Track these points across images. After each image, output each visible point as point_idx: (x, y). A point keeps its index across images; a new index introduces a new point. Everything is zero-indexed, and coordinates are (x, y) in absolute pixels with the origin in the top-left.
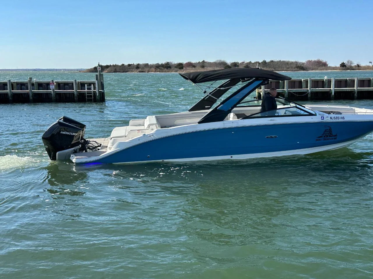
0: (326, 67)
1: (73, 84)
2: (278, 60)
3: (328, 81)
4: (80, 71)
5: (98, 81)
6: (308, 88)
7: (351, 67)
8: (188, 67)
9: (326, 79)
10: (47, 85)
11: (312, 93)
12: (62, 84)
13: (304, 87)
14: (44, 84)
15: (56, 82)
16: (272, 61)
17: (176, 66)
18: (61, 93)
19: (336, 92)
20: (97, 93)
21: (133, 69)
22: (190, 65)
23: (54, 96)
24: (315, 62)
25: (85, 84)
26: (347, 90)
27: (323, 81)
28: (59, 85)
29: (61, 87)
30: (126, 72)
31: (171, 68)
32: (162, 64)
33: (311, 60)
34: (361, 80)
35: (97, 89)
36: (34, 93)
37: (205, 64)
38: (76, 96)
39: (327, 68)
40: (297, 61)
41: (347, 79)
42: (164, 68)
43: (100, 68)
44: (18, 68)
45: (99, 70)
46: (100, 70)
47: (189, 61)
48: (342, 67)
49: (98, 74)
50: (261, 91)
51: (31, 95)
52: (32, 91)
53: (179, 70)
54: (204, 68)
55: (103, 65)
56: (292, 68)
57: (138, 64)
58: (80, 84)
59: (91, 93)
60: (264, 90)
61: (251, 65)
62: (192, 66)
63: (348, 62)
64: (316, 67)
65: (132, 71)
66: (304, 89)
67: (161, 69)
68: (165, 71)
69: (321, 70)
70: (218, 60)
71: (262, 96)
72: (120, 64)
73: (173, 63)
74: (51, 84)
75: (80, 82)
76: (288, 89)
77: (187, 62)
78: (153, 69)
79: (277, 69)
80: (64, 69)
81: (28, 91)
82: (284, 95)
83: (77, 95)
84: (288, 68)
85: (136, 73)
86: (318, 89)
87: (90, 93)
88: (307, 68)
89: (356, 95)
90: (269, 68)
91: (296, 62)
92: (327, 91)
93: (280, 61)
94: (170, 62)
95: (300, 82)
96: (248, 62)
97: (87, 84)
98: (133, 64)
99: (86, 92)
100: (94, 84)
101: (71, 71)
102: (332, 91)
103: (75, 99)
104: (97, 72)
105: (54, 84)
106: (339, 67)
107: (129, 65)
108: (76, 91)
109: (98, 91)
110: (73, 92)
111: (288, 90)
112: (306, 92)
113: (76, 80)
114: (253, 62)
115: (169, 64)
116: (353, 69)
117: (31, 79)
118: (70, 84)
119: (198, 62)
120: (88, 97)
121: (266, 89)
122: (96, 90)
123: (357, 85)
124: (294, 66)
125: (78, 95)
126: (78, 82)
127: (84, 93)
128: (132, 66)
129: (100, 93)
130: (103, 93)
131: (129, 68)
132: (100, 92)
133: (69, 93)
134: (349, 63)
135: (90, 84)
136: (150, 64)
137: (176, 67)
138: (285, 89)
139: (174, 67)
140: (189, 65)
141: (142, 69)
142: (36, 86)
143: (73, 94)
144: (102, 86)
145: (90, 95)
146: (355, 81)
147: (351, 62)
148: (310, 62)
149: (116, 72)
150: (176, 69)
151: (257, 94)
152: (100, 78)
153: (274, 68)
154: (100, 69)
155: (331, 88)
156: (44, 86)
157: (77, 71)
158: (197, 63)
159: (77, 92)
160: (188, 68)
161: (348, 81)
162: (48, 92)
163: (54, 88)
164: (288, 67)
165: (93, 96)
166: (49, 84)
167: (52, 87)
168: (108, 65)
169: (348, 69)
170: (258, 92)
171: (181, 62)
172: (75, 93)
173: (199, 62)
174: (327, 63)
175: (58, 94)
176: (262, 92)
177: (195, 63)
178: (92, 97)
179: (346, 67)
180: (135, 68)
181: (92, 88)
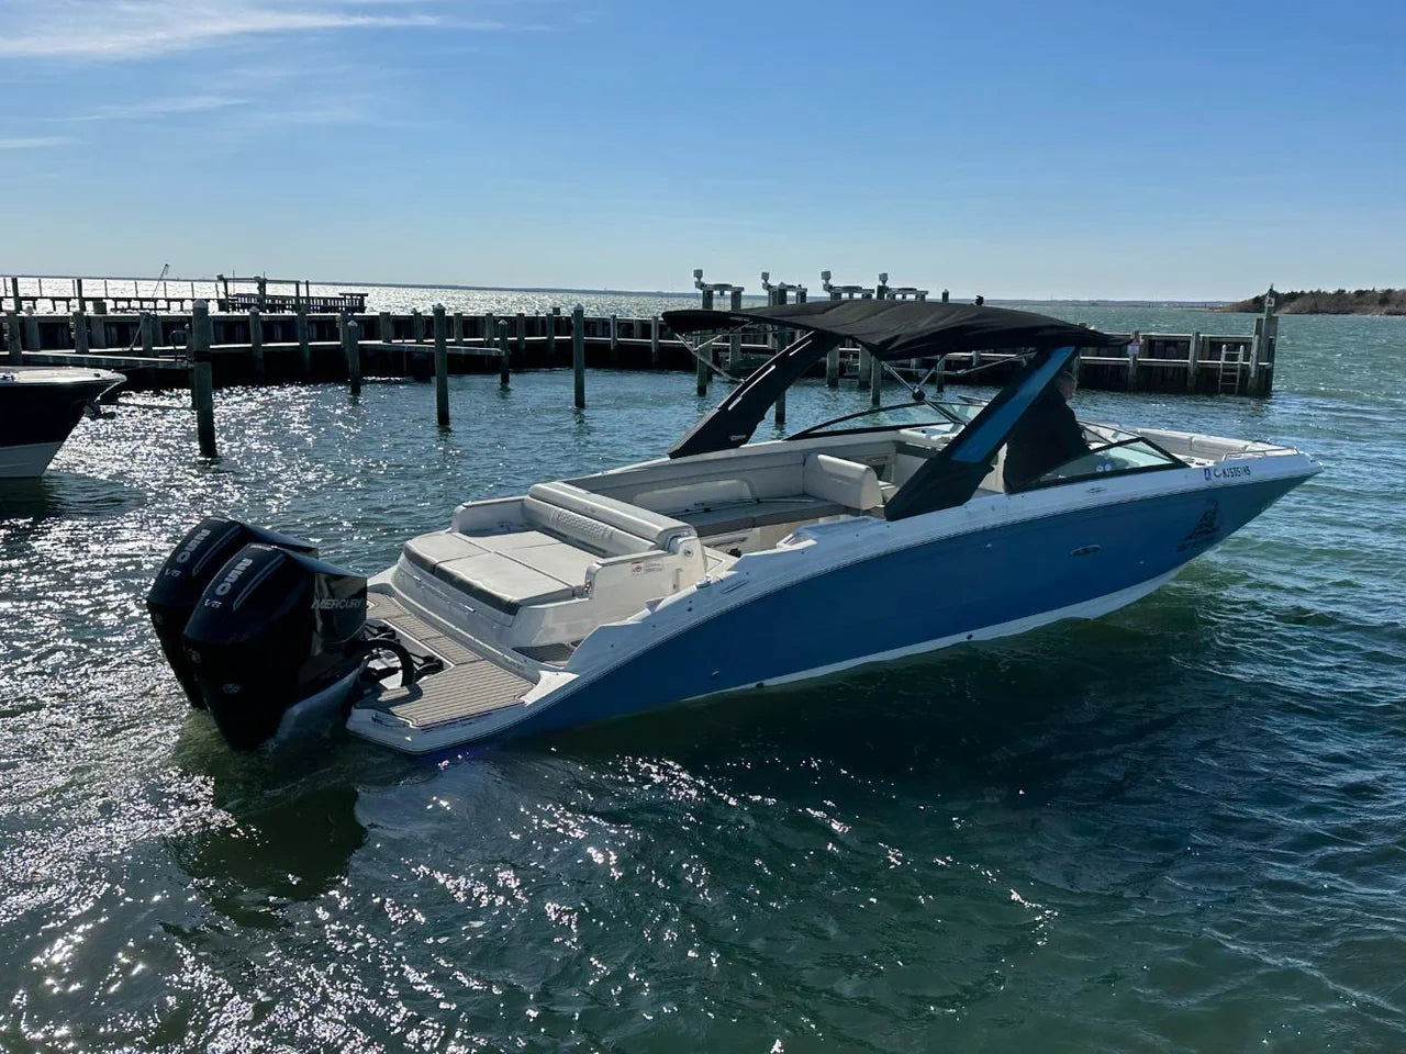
1: (1189, 342)
4: (1212, 307)
5: (1260, 337)
12: (1159, 341)
18: (1153, 367)
20: (1253, 368)
21: (1369, 305)
23: (1135, 374)
25: (1223, 343)
28: (1152, 347)
29: (1156, 349)
30: (1347, 313)
35: (1254, 360)
36: (1085, 365)
38: (1192, 376)
43: (1273, 300)
44: (1054, 299)
45: (1269, 305)
46: (1274, 305)
49: (1263, 316)
55: (1280, 292)
57: (1389, 292)
58: (1208, 343)
59: (1236, 371)
65: (1366, 312)
72: (1331, 290)
75: (1210, 337)
83: (1196, 373)
85: (1377, 317)
87: (1232, 370)
97: (1227, 343)
99: (1222, 366)
100: (1248, 344)
103: (1188, 384)
104: (1262, 312)
105: (1138, 341)
107: (1360, 293)
108: (1195, 360)
109: (1257, 365)
110: (1184, 365)
113: (1198, 333)
118: (1181, 342)
120: (1223, 381)
122: (1251, 364)
125: (1198, 375)
126: (1204, 337)
127: (1216, 367)
129: (1260, 372)
130: (1268, 370)
131: (1357, 300)
132: (1261, 370)
133: (1175, 368)
135: (1235, 345)
141: (1397, 306)
143: (1186, 370)
144: (1269, 351)
145: (1232, 376)
149: (1316, 312)
152: (1267, 330)
154: (1273, 302)
156: (1114, 346)
159: (1196, 366)
162: (1121, 363)
165: (1240, 378)
172: (1192, 369)
175: (1142, 368)
178: (1235, 381)
180: (1377, 302)
181: (1241, 357)
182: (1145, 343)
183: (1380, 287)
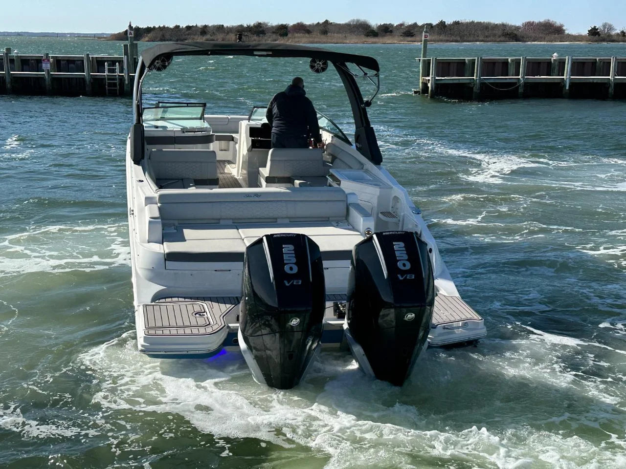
0: (562, 35)
1: (83, 61)
2: (468, 21)
3: (560, 62)
4: (99, 37)
5: (128, 57)
6: (519, 76)
7: (610, 36)
8: (297, 33)
9: (555, 58)
10: (36, 63)
11: (527, 84)
12: (64, 60)
13: (511, 73)
14: (32, 60)
15: (53, 57)
16: (457, 23)
17: (274, 30)
18: (61, 78)
19: (572, 83)
20: (126, 78)
21: (195, 35)
22: (300, 28)
23: (50, 83)
24: (540, 24)
25: (105, 61)
26: (595, 81)
27: (549, 63)
28: (59, 64)
29: (62, 66)
31: (265, 34)
32: (248, 27)
33: (533, 22)
34: (622, 61)
35: (126, 72)
36: (14, 77)
37: (329, 26)
38: (88, 84)
39: (563, 37)
40: (505, 22)
41: (596, 59)
42: (252, 34)
43: (132, 32)
45: (131, 35)
46: (133, 36)
47: (299, 21)
48: (593, 35)
49: (128, 43)
50: (429, 80)
51: (8, 80)
52: (11, 72)
53: (280, 37)
54: (327, 34)
55: (141, 27)
56: (495, 35)
57: (206, 26)
58: (95, 61)
59: (116, 79)
60: (435, 78)
61: (416, 30)
62: (304, 30)
63: (604, 26)
64: (540, 35)
65: (193, 40)
66: (511, 77)
67: (246, 35)
68: (253, 39)
69: (550, 42)
70: (353, 21)
71: (430, 89)
72: (172, 26)
73: (269, 24)
74: (44, 60)
75: (96, 57)
76: (479, 77)
77: (295, 23)
78: (233, 35)
79: (465, 38)
80: (71, 34)
81: (4, 72)
82: (472, 88)
83: (90, 81)
84: (487, 37)
86: (538, 77)
87: (113, 79)
88: (523, 37)
89: (611, 90)
90: (450, 35)
91: (504, 26)
92: (556, 81)
93: (473, 22)
94: (264, 24)
95: (505, 63)
96: (410, 24)
97: (107, 61)
98: (195, 25)
99: (106, 76)
100: (121, 62)
101: (82, 37)
102: (566, 81)
103: (87, 89)
104: (127, 40)
105: (49, 60)
106: (585, 36)
107: (188, 28)
108: (89, 74)
109: (128, 74)
110: (83, 77)
111: (480, 79)
112: (515, 83)
113: (88, 55)
114: (420, 24)
115: (261, 27)
116: (613, 41)
117: (9, 50)
118: (78, 60)
119: (315, 22)
120: (108, 86)
121: (438, 76)
122: (124, 74)
123: (614, 71)
124: (500, 32)
125: (91, 83)
126: (92, 57)
127: (103, 79)
128: (193, 29)
129: (131, 79)
131: (187, 32)
133: (76, 78)
134: (606, 29)
135: (113, 62)
136: (227, 26)
137: (274, 32)
138: (475, 78)
139: (270, 33)
140: (299, 30)
141: (211, 36)
142: (17, 64)
143: (83, 79)
144: (134, 66)
145: (114, 83)
146: (610, 62)
147: (610, 26)
148: (529, 25)
149: (164, 40)
150: (274, 36)
151: (421, 85)
152: (132, 52)
153: (461, 37)
154: (133, 34)
155: (563, 76)
156: (32, 64)
157: (95, 37)
158: (313, 24)
159: (90, 77)
160: (296, 35)
161: (597, 65)
162: (39, 76)
163: (49, 69)
164: (487, 34)
165: (119, 84)
166: (41, 60)
167: (46, 66)
168: (149, 26)
169: (604, 40)
170: (423, 83)
171: (284, 23)
172: (87, 78)
173: (318, 23)
174: (564, 28)
175: (55, 79)
176: (430, 82)
177: (310, 25)
178: (116, 87)
179: (599, 35)
180: (199, 34)
181: (117, 70)
182: (54, 61)
183: (200, 24)
